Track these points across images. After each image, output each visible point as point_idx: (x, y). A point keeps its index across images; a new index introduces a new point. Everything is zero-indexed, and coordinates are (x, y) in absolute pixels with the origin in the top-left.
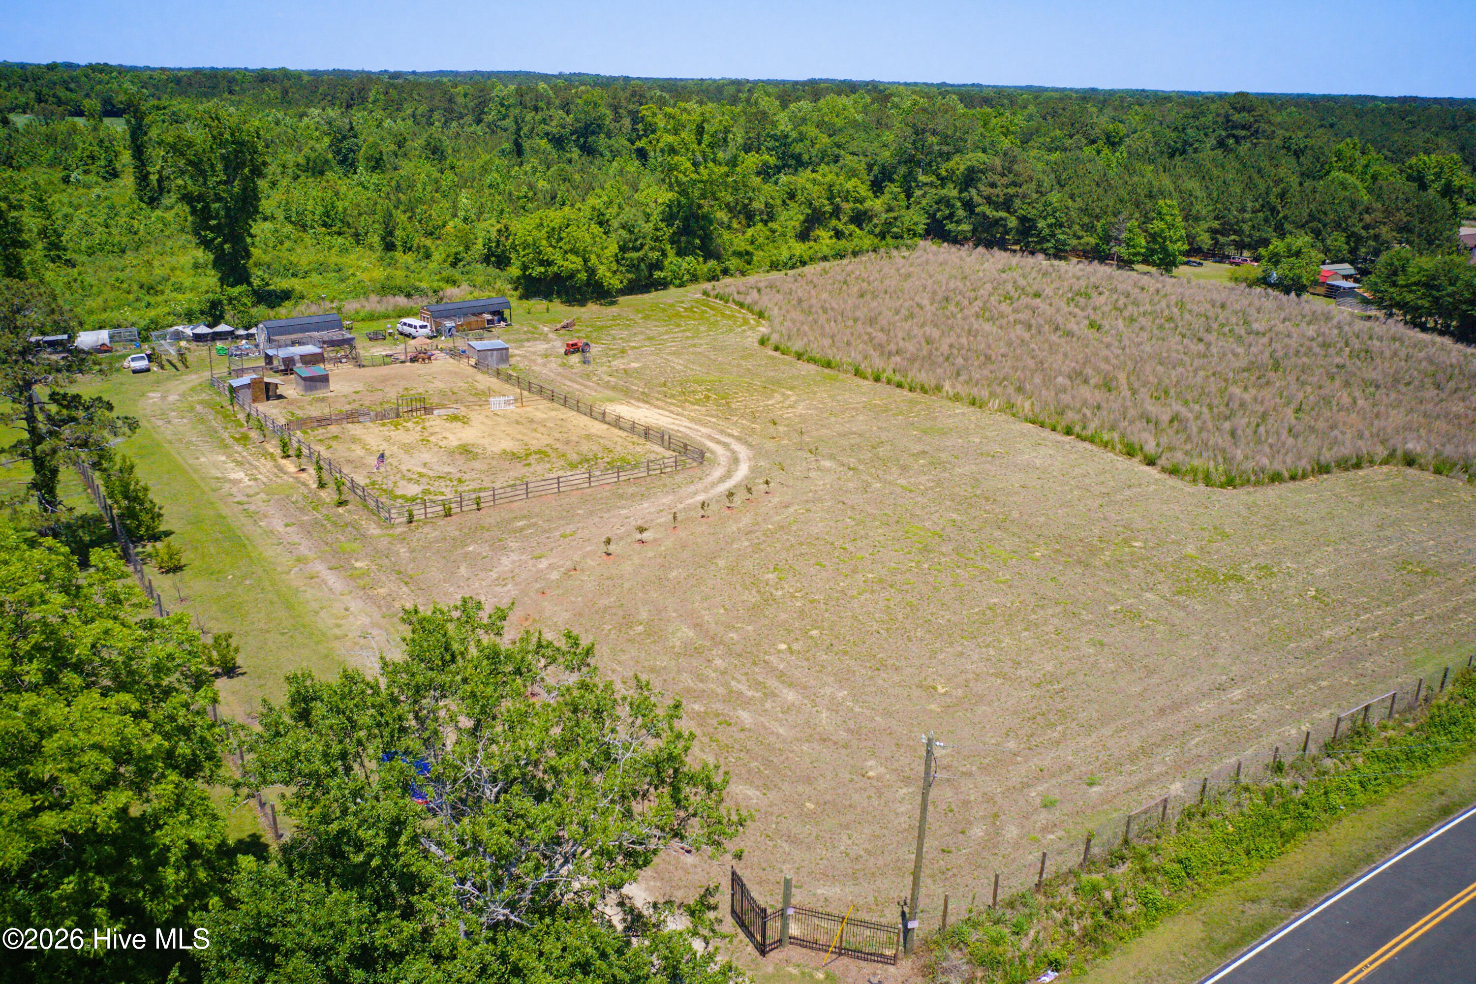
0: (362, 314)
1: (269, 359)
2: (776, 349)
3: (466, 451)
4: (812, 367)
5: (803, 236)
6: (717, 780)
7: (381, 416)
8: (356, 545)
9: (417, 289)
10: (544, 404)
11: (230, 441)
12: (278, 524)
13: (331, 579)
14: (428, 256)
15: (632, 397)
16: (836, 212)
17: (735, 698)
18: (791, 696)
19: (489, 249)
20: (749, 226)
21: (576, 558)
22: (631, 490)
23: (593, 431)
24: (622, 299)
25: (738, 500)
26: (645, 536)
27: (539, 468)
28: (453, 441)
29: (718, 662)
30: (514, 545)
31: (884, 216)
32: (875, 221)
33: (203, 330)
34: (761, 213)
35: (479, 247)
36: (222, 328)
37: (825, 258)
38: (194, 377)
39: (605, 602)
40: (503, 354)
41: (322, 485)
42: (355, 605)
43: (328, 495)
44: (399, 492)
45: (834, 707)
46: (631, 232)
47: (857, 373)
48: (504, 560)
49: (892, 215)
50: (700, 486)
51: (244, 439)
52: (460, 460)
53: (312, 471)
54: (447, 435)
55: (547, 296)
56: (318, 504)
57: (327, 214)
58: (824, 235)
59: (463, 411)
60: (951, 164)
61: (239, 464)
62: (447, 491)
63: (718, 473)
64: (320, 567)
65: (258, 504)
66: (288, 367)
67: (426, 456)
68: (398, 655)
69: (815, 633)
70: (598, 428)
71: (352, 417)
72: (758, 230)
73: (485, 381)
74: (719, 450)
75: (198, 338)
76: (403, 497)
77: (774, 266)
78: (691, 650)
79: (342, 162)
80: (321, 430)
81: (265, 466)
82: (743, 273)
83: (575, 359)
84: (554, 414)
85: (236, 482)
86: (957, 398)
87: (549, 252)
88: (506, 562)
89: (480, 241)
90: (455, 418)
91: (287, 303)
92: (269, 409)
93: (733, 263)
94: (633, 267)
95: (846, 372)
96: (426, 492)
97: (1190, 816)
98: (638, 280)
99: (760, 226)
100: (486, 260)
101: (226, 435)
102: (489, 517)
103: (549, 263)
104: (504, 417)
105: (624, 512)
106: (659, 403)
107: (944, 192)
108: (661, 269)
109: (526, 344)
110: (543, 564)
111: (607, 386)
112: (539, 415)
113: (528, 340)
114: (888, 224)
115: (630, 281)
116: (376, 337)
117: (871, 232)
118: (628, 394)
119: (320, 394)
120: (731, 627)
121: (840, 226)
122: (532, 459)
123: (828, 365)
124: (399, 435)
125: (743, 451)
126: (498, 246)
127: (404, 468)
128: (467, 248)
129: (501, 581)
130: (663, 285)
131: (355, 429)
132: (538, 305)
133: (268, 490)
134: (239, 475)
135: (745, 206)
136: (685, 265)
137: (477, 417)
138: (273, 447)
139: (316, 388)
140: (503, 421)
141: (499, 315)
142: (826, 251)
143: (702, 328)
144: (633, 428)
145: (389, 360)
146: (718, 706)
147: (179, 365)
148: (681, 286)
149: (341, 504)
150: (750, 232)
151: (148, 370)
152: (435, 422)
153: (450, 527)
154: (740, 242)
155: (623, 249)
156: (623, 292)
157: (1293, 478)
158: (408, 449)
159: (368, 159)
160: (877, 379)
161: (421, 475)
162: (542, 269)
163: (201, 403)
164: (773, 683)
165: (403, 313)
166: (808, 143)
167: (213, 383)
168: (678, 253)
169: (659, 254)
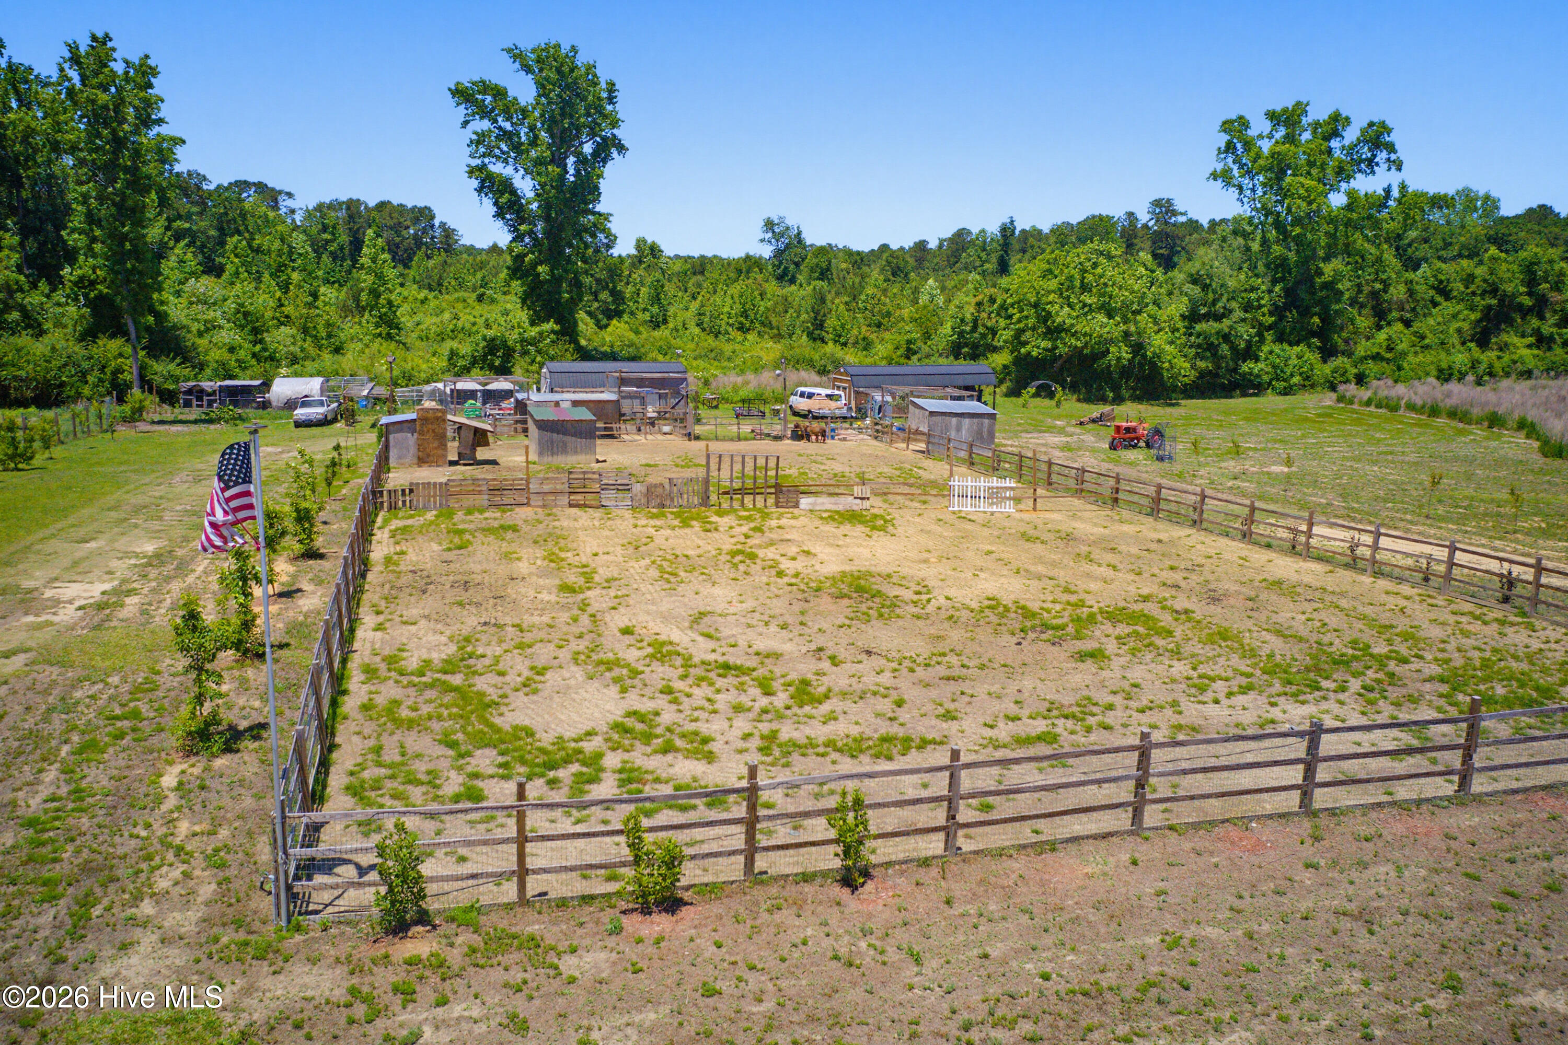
3: (861, 589)
10: (1092, 510)
14: (865, 349)
19: (961, 334)
20: (1381, 325)
28: (827, 564)
36: (500, 385)
40: (984, 427)
46: (1205, 287)
54: (816, 548)
57: (745, 314)
59: (877, 506)
84: (1127, 528)
87: (1062, 315)
89: (945, 326)
90: (852, 517)
92: (437, 476)
94: (1208, 348)
98: (1213, 374)
103: (1062, 333)
108: (1254, 360)
112: (1085, 529)
113: (1027, 432)
115: (1202, 374)
116: (747, 413)
121: (1546, 330)
124: (678, 538)
126: (975, 328)
128: (927, 336)
130: (1255, 386)
131: (574, 518)
136: (1293, 359)
139: (563, 450)
140: (985, 532)
141: (974, 391)
148: (1286, 392)
151: (323, 424)
152: (797, 520)
155: (1192, 317)
156: (1191, 390)
158: (676, 569)
162: (1049, 344)
168: (1280, 339)
169: (1253, 331)
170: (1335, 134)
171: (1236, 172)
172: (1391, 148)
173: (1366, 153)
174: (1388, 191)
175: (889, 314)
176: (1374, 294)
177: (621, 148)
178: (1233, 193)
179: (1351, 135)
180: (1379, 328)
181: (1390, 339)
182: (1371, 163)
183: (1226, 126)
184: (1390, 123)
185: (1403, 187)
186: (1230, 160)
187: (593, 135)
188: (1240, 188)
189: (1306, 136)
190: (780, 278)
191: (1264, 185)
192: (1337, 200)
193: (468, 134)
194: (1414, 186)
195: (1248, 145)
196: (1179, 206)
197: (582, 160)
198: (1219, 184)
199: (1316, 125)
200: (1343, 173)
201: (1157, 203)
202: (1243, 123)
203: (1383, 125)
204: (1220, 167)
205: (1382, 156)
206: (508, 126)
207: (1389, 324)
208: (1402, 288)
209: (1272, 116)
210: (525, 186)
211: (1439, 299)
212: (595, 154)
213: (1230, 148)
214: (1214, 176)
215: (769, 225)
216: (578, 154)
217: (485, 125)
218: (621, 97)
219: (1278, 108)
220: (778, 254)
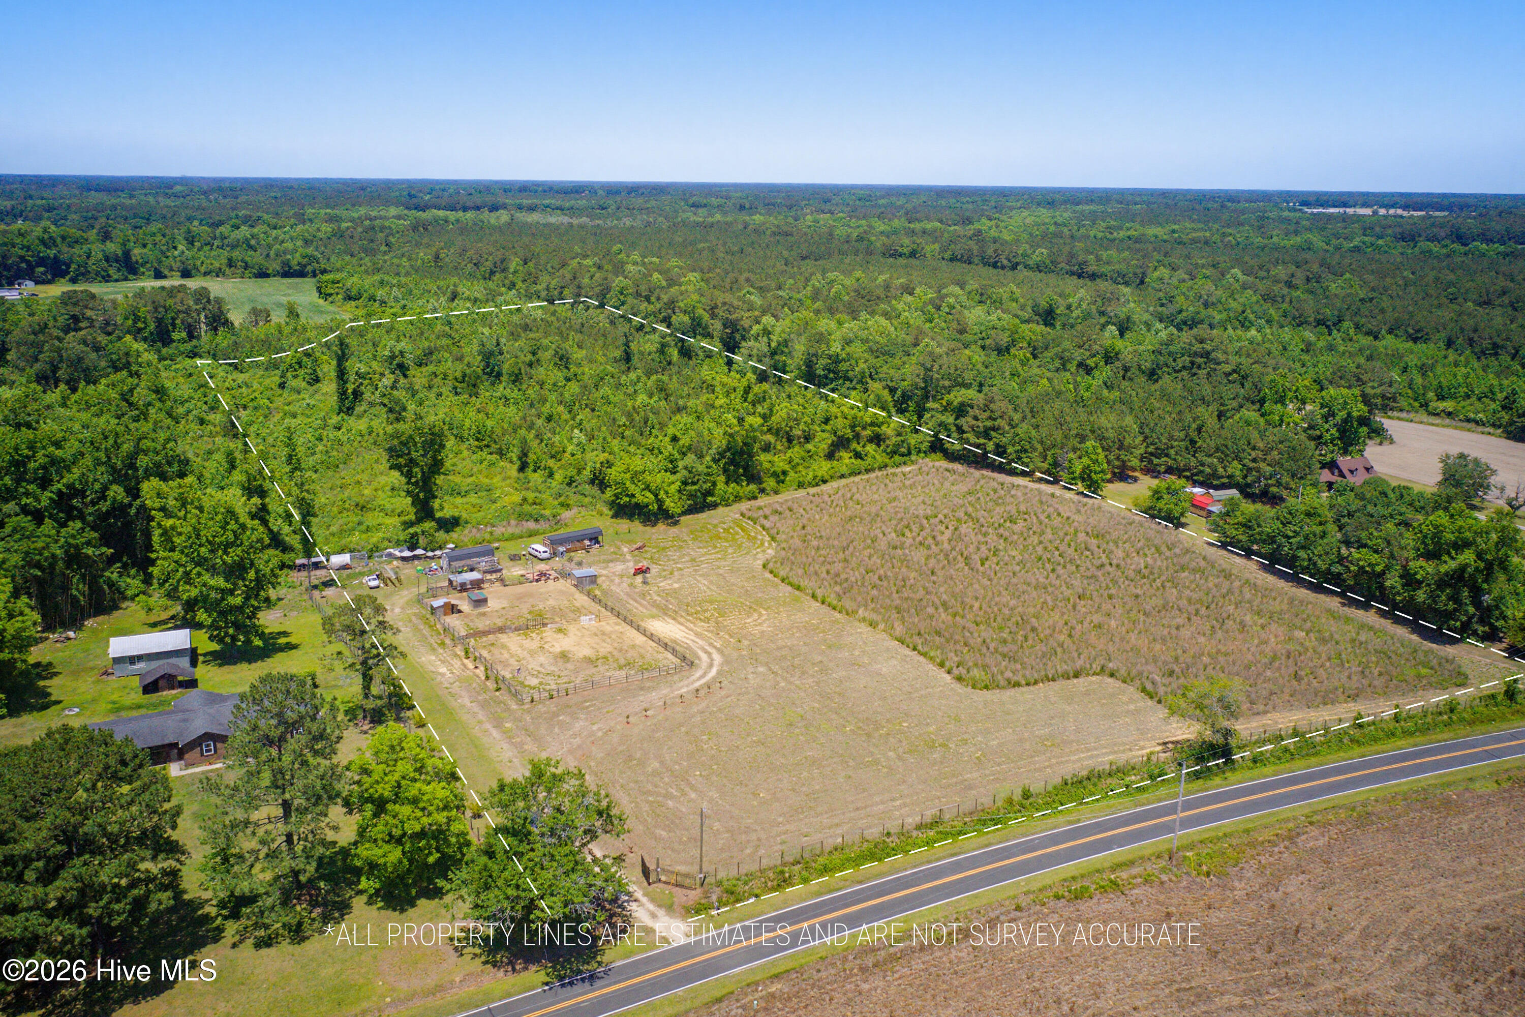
0: (506, 536)
1: (451, 582)
2: (771, 572)
3: (564, 656)
4: (789, 588)
5: (830, 456)
6: (624, 817)
7: (517, 629)
8: (506, 715)
9: (542, 516)
10: (614, 619)
11: (436, 646)
12: (466, 701)
13: (495, 733)
14: (551, 475)
15: (666, 614)
16: (857, 437)
17: (668, 796)
18: (693, 795)
19: (594, 474)
20: (789, 448)
21: (612, 724)
22: (648, 684)
23: (637, 642)
24: (683, 519)
25: (702, 693)
26: (648, 713)
27: (601, 668)
28: (557, 649)
29: (666, 779)
30: (583, 716)
31: (894, 439)
32: (888, 442)
33: (407, 554)
34: (799, 438)
35: (587, 473)
36: (419, 552)
37: (842, 476)
38: (405, 592)
39: (621, 748)
40: (593, 579)
41: (487, 678)
42: (506, 746)
43: (491, 685)
44: (527, 683)
45: (711, 800)
46: (690, 472)
47: (814, 596)
48: (577, 725)
49: (899, 438)
50: (686, 682)
51: (443, 644)
52: (560, 662)
53: (482, 668)
54: (554, 643)
55: (631, 517)
56: (485, 689)
58: (846, 457)
59: (565, 625)
60: (951, 397)
61: (443, 662)
62: (552, 683)
63: (699, 674)
64: (488, 726)
65: (456, 687)
66: (463, 588)
67: (542, 659)
68: (527, 774)
69: (715, 767)
70: (640, 639)
71: (501, 630)
72: (796, 452)
73: (582, 600)
74: (704, 657)
75: (404, 559)
76: (529, 686)
77: (801, 485)
78: (655, 773)
79: (490, 374)
80: (484, 639)
81: (457, 663)
82: (776, 492)
83: (639, 579)
84: (617, 628)
85: (443, 675)
86: (864, 620)
87: (632, 488)
88: (578, 725)
89: (588, 469)
90: (560, 631)
91: (458, 529)
92: (452, 621)
93: (770, 483)
94: (691, 496)
95: (807, 594)
96: (541, 683)
97: (836, 849)
98: (696, 504)
99: (797, 448)
100: (592, 482)
101: (432, 641)
102: (573, 699)
103: (633, 496)
104: (588, 629)
105: (641, 698)
106: (682, 620)
107: (943, 418)
108: (712, 495)
109: (611, 565)
110: (595, 728)
111: (654, 604)
112: (608, 629)
113: (612, 561)
114: (898, 445)
115: (690, 506)
116: (514, 558)
117: (885, 451)
118: (664, 612)
119: (482, 610)
120: (676, 763)
121: (859, 449)
122: (599, 663)
123: (798, 588)
124: (527, 643)
125: (717, 658)
126: (600, 473)
127: (530, 667)
128: (579, 473)
129: (575, 736)
130: (715, 506)
131: (503, 638)
132: (624, 524)
133: (459, 679)
134: (443, 670)
135: (787, 433)
136: (730, 490)
137: (572, 629)
138: (459, 651)
139: (480, 607)
140: (587, 633)
141: (595, 539)
142: (844, 470)
143: (730, 551)
144: (659, 641)
145: (522, 580)
146: (660, 799)
147: (396, 582)
148: (727, 505)
149: (498, 690)
150: (789, 453)
151: (378, 587)
152: (548, 632)
153: (552, 706)
154: (779, 462)
155: (685, 483)
156: (684, 513)
157: (1028, 684)
158: (532, 653)
159: (510, 375)
160: (823, 603)
161: (539, 672)
162: (627, 499)
163: (415, 615)
164: (687, 789)
165: (532, 534)
166: (853, 362)
167: (419, 600)
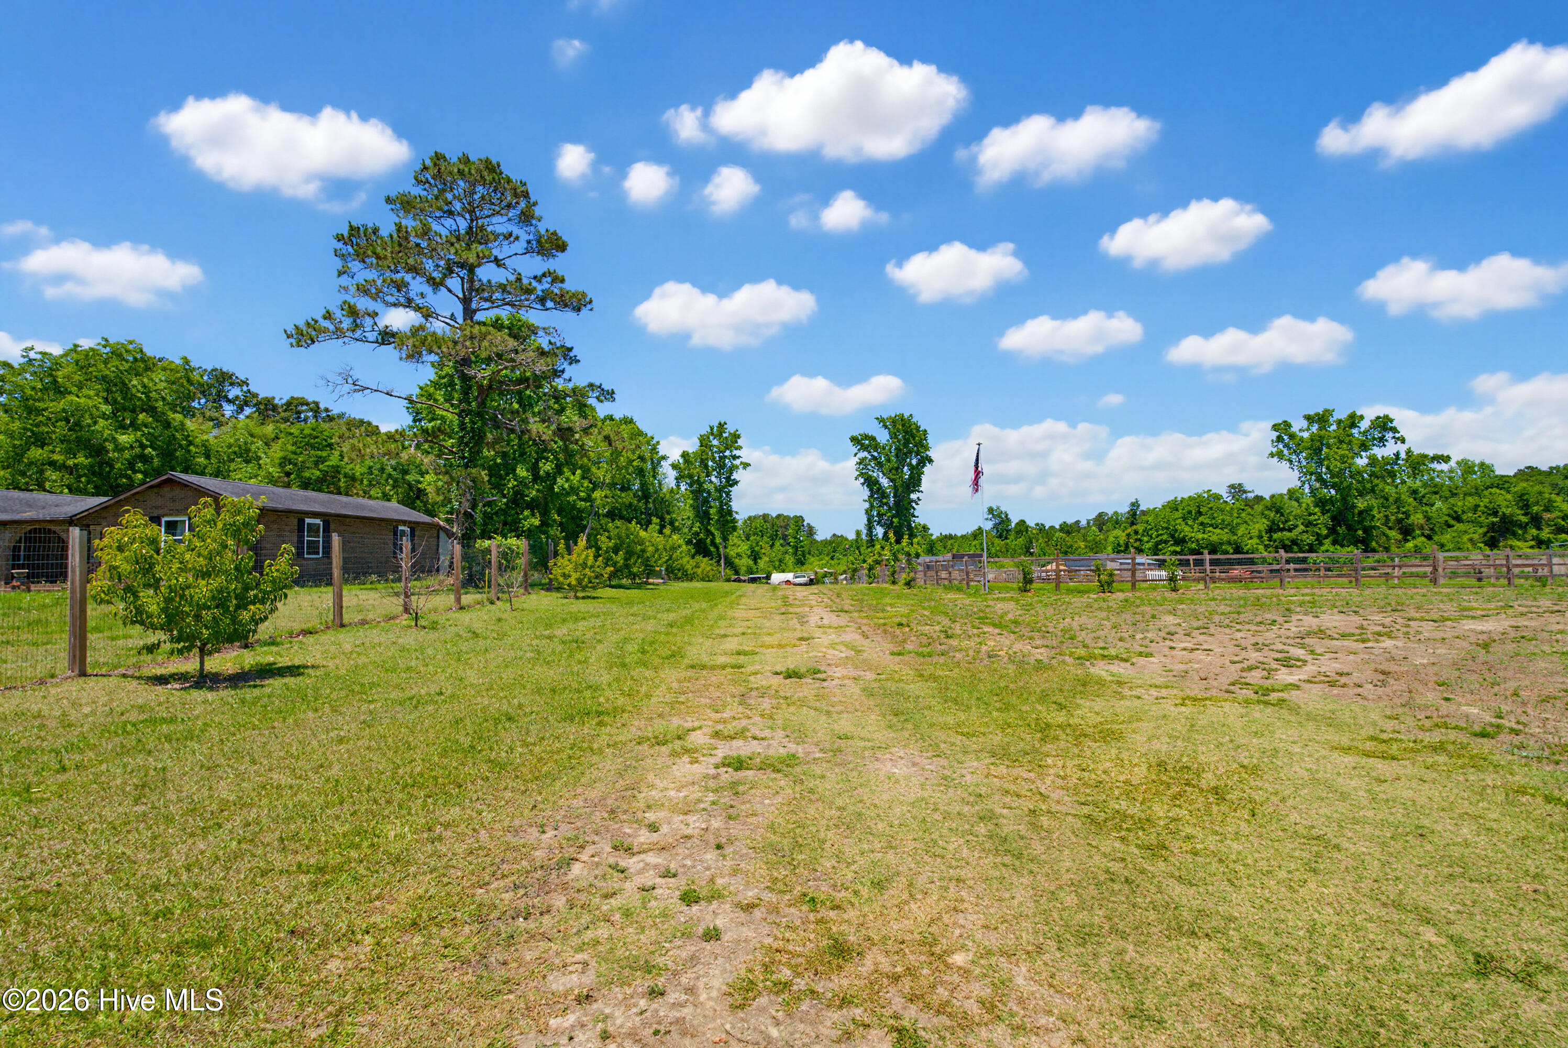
168: (1334, 543)
169: (1314, 538)
170: (1353, 425)
171: (1286, 452)
172: (1394, 430)
173: (1377, 435)
174: (1397, 455)
175: (1071, 546)
176: (1399, 521)
177: (931, 461)
178: (1285, 465)
179: (1365, 425)
180: (1407, 541)
181: (1416, 546)
182: (1382, 440)
183: (1275, 427)
184: (1391, 416)
185: (1409, 452)
186: (1281, 446)
187: (917, 454)
188: (1291, 461)
189: (1334, 427)
190: (1000, 536)
191: (1306, 458)
192: (1362, 462)
193: (856, 459)
194: (1416, 451)
195: (1292, 436)
196: (1247, 487)
197: (912, 468)
198: (1276, 459)
199: (1339, 422)
200: (1364, 447)
201: (1232, 486)
202: (1287, 425)
203: (1386, 417)
204: (1275, 450)
205: (1389, 435)
206: (876, 454)
207: (1414, 538)
208: (1420, 516)
209: (1308, 418)
210: (884, 482)
211: (1452, 522)
212: (918, 464)
213: (1279, 439)
214: (1272, 455)
215: (991, 510)
216: (910, 465)
217: (865, 454)
218: (929, 437)
219: (1312, 413)
220: (995, 526)
